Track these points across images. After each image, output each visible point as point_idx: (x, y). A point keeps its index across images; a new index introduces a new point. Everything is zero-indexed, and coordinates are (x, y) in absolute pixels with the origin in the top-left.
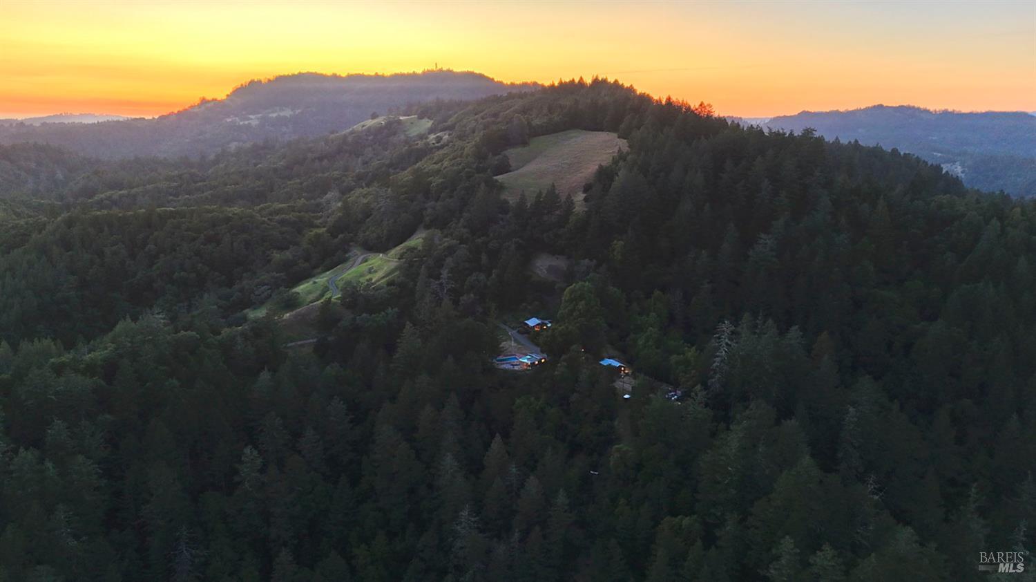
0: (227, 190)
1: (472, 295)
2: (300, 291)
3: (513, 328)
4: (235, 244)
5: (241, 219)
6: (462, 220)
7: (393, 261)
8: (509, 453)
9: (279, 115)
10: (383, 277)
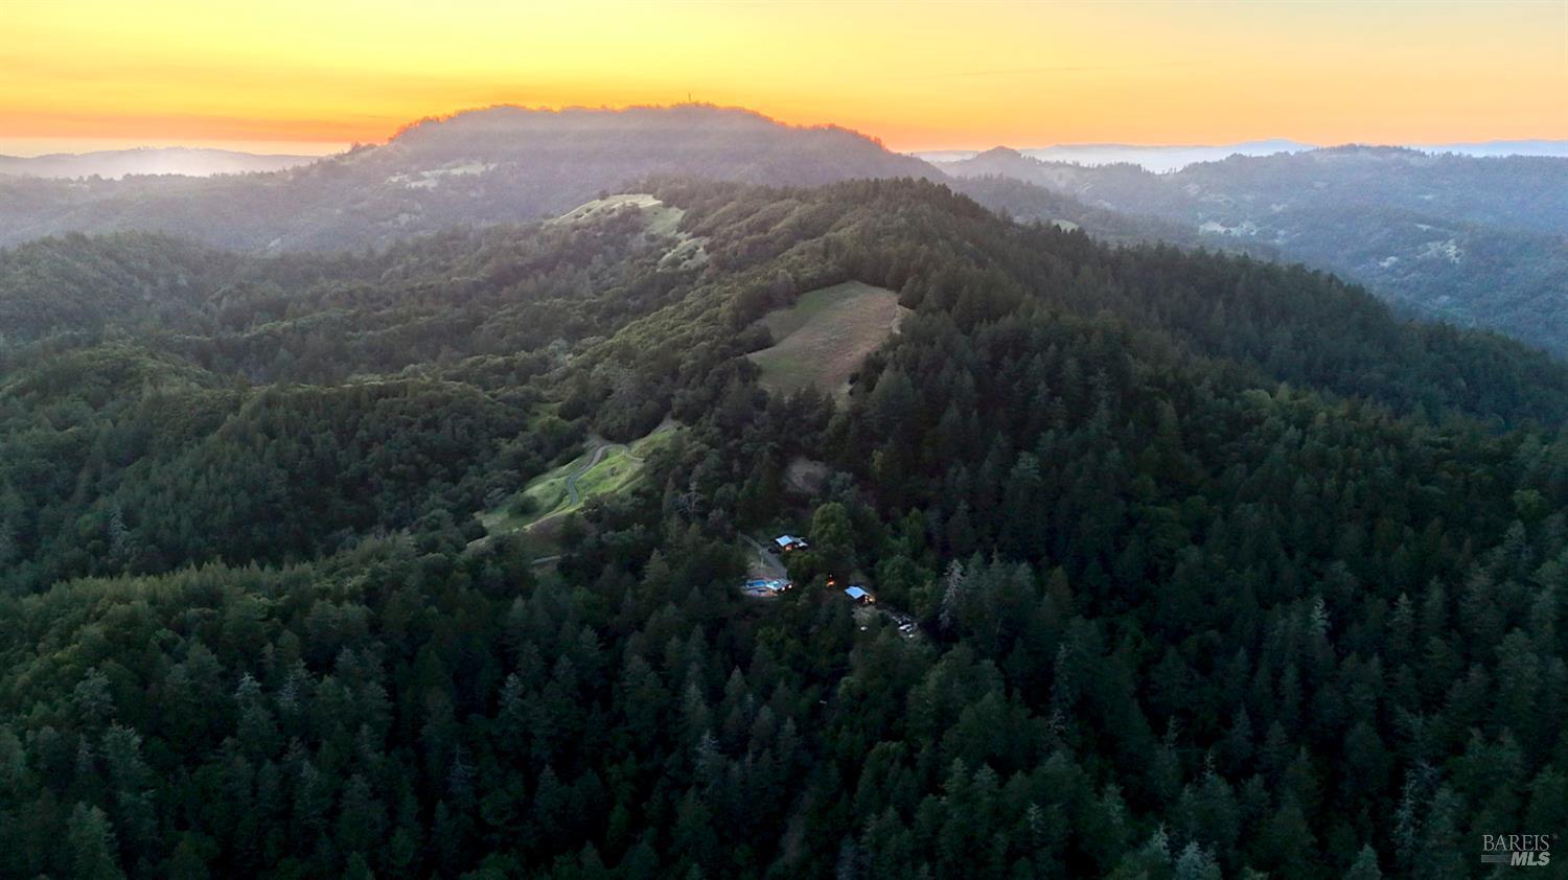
0: (419, 323)
1: (721, 511)
2: (535, 494)
3: (764, 546)
4: (457, 430)
5: (461, 397)
6: (713, 416)
7: (636, 461)
8: (747, 683)
9: (465, 173)
10: (627, 482)
